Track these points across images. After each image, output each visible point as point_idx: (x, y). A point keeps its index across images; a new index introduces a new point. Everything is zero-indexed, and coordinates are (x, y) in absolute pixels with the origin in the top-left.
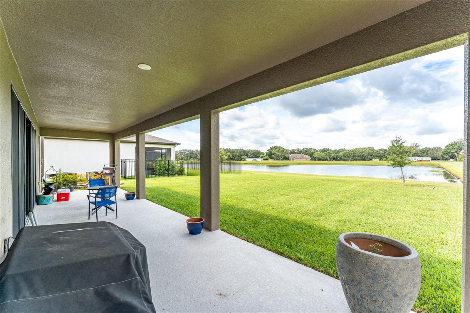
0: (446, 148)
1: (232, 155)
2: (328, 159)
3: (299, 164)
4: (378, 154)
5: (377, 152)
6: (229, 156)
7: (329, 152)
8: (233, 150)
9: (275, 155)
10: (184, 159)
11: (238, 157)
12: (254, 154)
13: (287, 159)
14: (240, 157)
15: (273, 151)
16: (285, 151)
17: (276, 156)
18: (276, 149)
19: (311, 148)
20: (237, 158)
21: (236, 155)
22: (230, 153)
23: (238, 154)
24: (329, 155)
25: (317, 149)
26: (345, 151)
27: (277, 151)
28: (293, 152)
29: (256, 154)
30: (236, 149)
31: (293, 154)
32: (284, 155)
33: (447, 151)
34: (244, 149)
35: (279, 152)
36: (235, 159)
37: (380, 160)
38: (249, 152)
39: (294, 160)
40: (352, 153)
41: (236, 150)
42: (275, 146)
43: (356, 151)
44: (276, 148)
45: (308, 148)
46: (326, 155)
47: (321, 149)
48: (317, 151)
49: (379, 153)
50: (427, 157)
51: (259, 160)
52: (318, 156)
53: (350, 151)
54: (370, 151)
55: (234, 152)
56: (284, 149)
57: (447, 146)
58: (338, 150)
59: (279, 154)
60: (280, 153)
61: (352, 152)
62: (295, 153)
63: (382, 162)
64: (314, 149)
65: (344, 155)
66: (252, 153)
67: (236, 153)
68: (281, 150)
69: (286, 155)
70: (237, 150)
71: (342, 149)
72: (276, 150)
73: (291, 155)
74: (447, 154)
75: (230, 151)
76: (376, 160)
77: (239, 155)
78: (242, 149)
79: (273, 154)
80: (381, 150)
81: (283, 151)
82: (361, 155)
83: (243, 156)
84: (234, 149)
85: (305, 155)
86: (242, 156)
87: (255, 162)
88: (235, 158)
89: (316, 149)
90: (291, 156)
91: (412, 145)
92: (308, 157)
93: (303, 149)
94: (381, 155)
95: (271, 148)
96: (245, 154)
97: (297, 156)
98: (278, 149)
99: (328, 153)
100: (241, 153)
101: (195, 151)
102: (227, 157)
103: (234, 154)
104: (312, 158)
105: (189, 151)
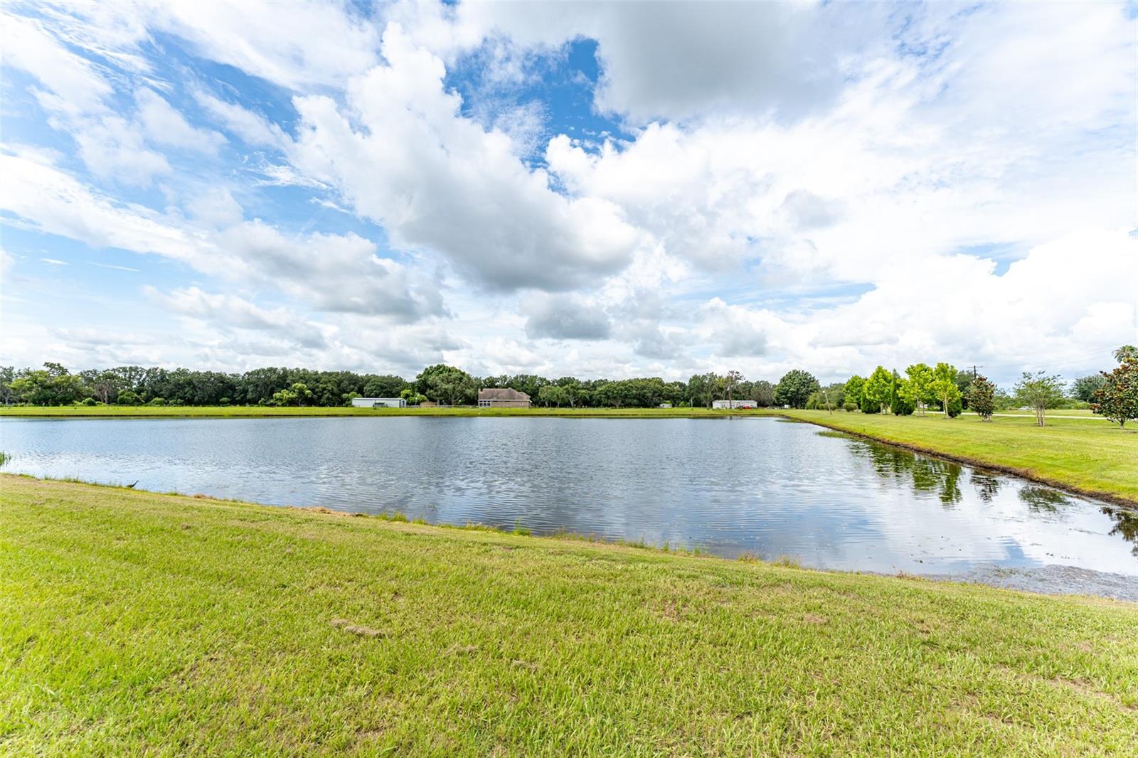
0: (783, 383)
1: (313, 390)
2: (572, 403)
3: (499, 415)
4: (671, 392)
5: (669, 388)
6: (301, 392)
7: (574, 385)
8: (316, 373)
9: (436, 391)
11: (333, 394)
12: (382, 387)
13: (472, 401)
14: (339, 396)
15: (432, 379)
16: (465, 379)
17: (439, 393)
18: (441, 373)
19: (535, 375)
20: (328, 398)
21: (324, 389)
22: (306, 383)
23: (330, 387)
24: (575, 394)
25: (548, 379)
26: (609, 385)
27: (443, 381)
28: (491, 384)
29: (388, 388)
30: (328, 371)
31: (488, 390)
32: (462, 392)
33: (784, 388)
34: (352, 372)
35: (448, 383)
36: (323, 400)
37: (673, 406)
38: (368, 381)
39: (489, 405)
40: (621, 390)
41: (325, 373)
42: (438, 366)
43: (631, 385)
44: (441, 370)
45: (527, 377)
46: (568, 392)
47: (558, 379)
48: (549, 383)
49: (674, 391)
50: (750, 399)
51: (394, 403)
52: (549, 396)
53: (619, 384)
54: (657, 385)
55: (317, 381)
56: (463, 374)
57: (784, 378)
58: (593, 381)
59: (446, 387)
60: (450, 386)
61: (623, 387)
62: (497, 387)
63: (677, 410)
64: (541, 379)
65: (606, 394)
66: (377, 385)
67: (326, 383)
68: (454, 375)
69: (467, 390)
70: (330, 374)
71: (602, 380)
72: (441, 375)
73: (482, 390)
74: (784, 394)
75: (307, 377)
76: (666, 407)
77: (336, 390)
78: (348, 373)
79: (431, 388)
80: (675, 384)
81: (461, 379)
82: (639, 395)
83: (348, 393)
84: (319, 372)
85: (517, 392)
86: (345, 391)
87: (381, 410)
88: (320, 397)
89: (545, 379)
90: (483, 395)
91: (731, 375)
92: (526, 397)
93: (516, 378)
94: (675, 395)
95: (426, 369)
96: (356, 388)
97: (498, 393)
98: (446, 374)
99: (572, 387)
100: (343, 385)
101: (173, 374)
102: (295, 395)
103: (318, 387)
104: (537, 401)
105: (148, 372)
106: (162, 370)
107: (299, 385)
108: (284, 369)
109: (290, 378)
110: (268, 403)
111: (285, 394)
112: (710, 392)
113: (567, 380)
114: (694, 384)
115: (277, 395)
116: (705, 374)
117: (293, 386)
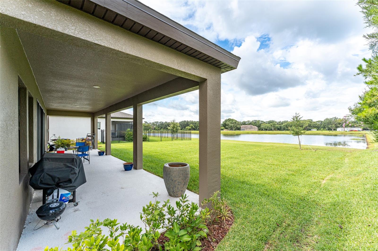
1: (195, 126)
2: (273, 129)
3: (248, 133)
4: (315, 125)
5: (314, 123)
6: (192, 127)
7: (273, 123)
8: (195, 122)
9: (228, 126)
10: (156, 129)
13: (239, 129)
15: (227, 123)
16: (237, 122)
17: (230, 127)
18: (230, 121)
19: (259, 120)
21: (197, 126)
22: (193, 124)
24: (274, 126)
25: (264, 121)
26: (287, 123)
27: (230, 123)
28: (244, 123)
31: (244, 125)
32: (236, 126)
35: (232, 124)
36: (197, 129)
37: (318, 130)
39: (244, 130)
42: (229, 119)
44: (230, 120)
45: (256, 121)
46: (271, 126)
47: (268, 121)
48: (264, 123)
49: (317, 124)
50: (358, 127)
52: (264, 127)
55: (196, 124)
56: (236, 121)
58: (282, 121)
59: (232, 125)
60: (233, 125)
62: (246, 124)
63: (319, 132)
65: (286, 126)
68: (234, 122)
69: (238, 126)
71: (285, 121)
72: (230, 122)
75: (193, 123)
76: (314, 131)
79: (227, 125)
80: (319, 122)
81: (235, 123)
84: (196, 121)
85: (253, 126)
88: (196, 128)
89: (263, 121)
90: (242, 127)
91: (345, 118)
92: (256, 127)
93: (253, 121)
94: (318, 126)
95: (225, 120)
97: (247, 126)
98: (231, 121)
101: (164, 123)
102: (190, 128)
103: (196, 125)
104: (260, 128)
105: (160, 123)
106: (162, 122)
107: (191, 125)
108: (187, 121)
109: (189, 123)
110: (184, 130)
111: (188, 127)
112: (334, 125)
113: (271, 121)
114: (326, 122)
115: (186, 128)
116: (332, 118)
117: (190, 125)
